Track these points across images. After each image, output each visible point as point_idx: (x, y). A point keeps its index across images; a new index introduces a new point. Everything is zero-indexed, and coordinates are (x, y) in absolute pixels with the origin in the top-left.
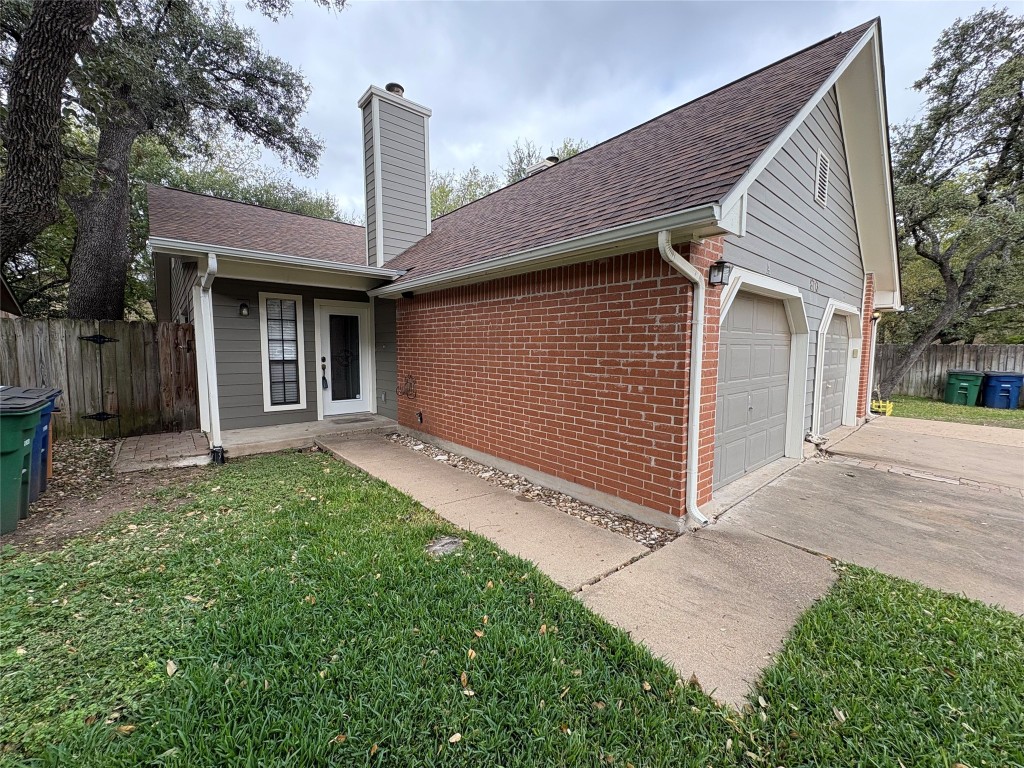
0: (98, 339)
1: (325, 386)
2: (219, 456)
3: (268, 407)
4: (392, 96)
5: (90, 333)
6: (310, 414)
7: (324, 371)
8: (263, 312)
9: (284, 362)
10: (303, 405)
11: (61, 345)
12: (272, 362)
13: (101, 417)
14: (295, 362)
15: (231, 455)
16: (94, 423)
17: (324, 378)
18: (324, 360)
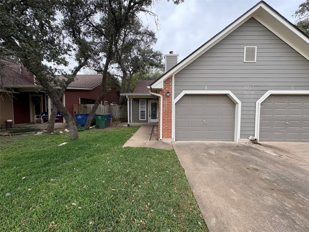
0: (121, 108)
1: (150, 116)
2: (129, 125)
3: (140, 119)
4: (171, 55)
5: (120, 107)
6: (147, 121)
7: (150, 113)
8: (140, 103)
9: (143, 111)
10: (146, 119)
11: (117, 109)
12: (141, 111)
13: (121, 119)
14: (145, 111)
15: (130, 126)
16: (120, 120)
17: (150, 115)
18: (150, 111)
